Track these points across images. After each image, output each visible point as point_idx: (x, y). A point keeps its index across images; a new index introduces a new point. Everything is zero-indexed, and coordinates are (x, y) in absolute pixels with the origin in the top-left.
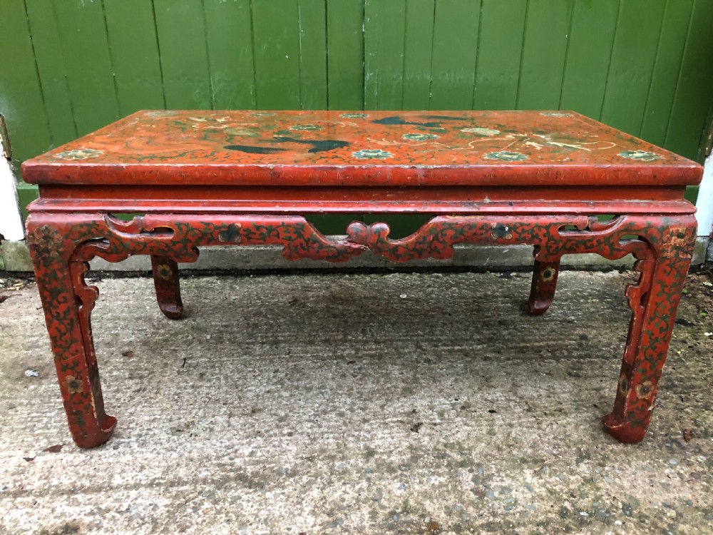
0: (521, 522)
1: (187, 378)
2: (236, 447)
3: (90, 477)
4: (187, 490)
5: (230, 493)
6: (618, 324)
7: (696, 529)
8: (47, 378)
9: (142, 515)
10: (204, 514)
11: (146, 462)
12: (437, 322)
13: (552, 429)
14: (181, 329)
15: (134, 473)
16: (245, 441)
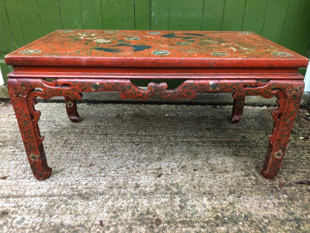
0: (198, 221)
1: (65, 149)
2: (80, 181)
3: (17, 191)
4: (56, 199)
5: (74, 201)
6: (261, 132)
7: (276, 229)
8: (6, 146)
9: (35, 209)
10: (61, 210)
11: (41, 186)
12: (179, 128)
13: (220, 179)
14: (67, 127)
15: (35, 190)
16: (84, 178)
